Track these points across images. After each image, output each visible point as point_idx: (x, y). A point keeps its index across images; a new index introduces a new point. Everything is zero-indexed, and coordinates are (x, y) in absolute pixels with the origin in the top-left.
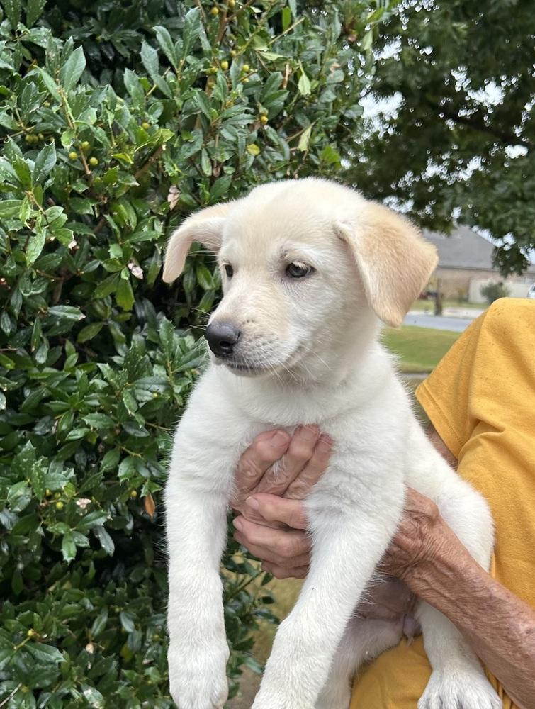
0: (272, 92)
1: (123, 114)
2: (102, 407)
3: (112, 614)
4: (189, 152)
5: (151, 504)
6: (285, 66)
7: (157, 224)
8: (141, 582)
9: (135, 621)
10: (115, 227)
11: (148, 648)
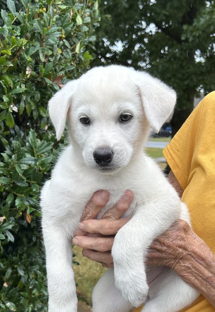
0: (66, 23)
1: (5, 30)
2: (5, 174)
3: (13, 268)
4: (34, 50)
5: (29, 218)
6: (70, 11)
7: (23, 86)
8: (23, 253)
9: (24, 270)
10: (4, 87)
11: (30, 282)
